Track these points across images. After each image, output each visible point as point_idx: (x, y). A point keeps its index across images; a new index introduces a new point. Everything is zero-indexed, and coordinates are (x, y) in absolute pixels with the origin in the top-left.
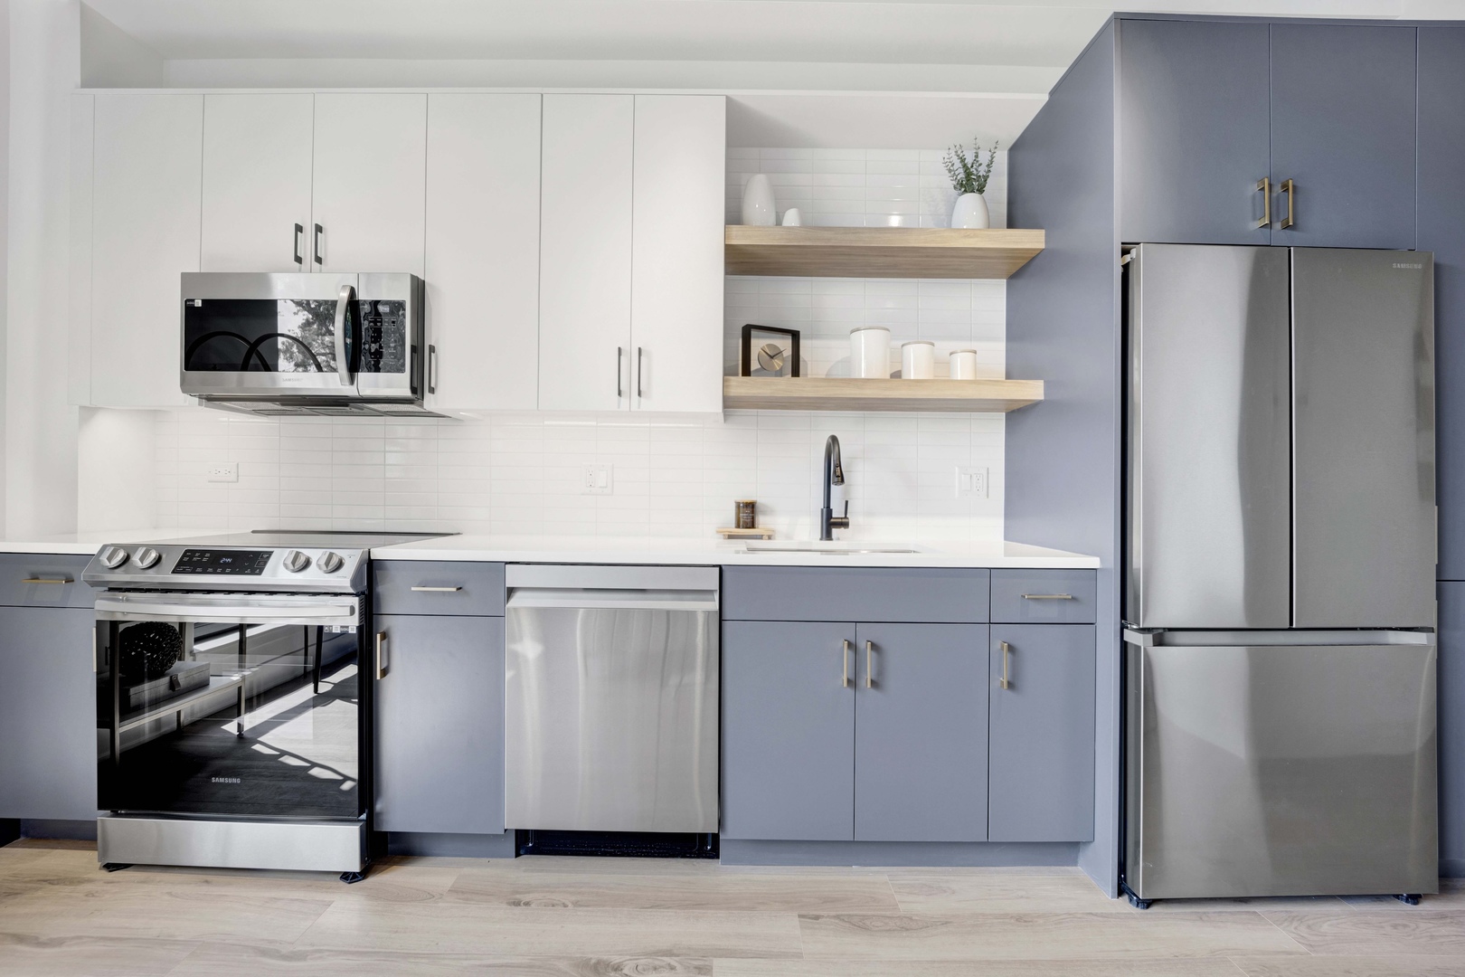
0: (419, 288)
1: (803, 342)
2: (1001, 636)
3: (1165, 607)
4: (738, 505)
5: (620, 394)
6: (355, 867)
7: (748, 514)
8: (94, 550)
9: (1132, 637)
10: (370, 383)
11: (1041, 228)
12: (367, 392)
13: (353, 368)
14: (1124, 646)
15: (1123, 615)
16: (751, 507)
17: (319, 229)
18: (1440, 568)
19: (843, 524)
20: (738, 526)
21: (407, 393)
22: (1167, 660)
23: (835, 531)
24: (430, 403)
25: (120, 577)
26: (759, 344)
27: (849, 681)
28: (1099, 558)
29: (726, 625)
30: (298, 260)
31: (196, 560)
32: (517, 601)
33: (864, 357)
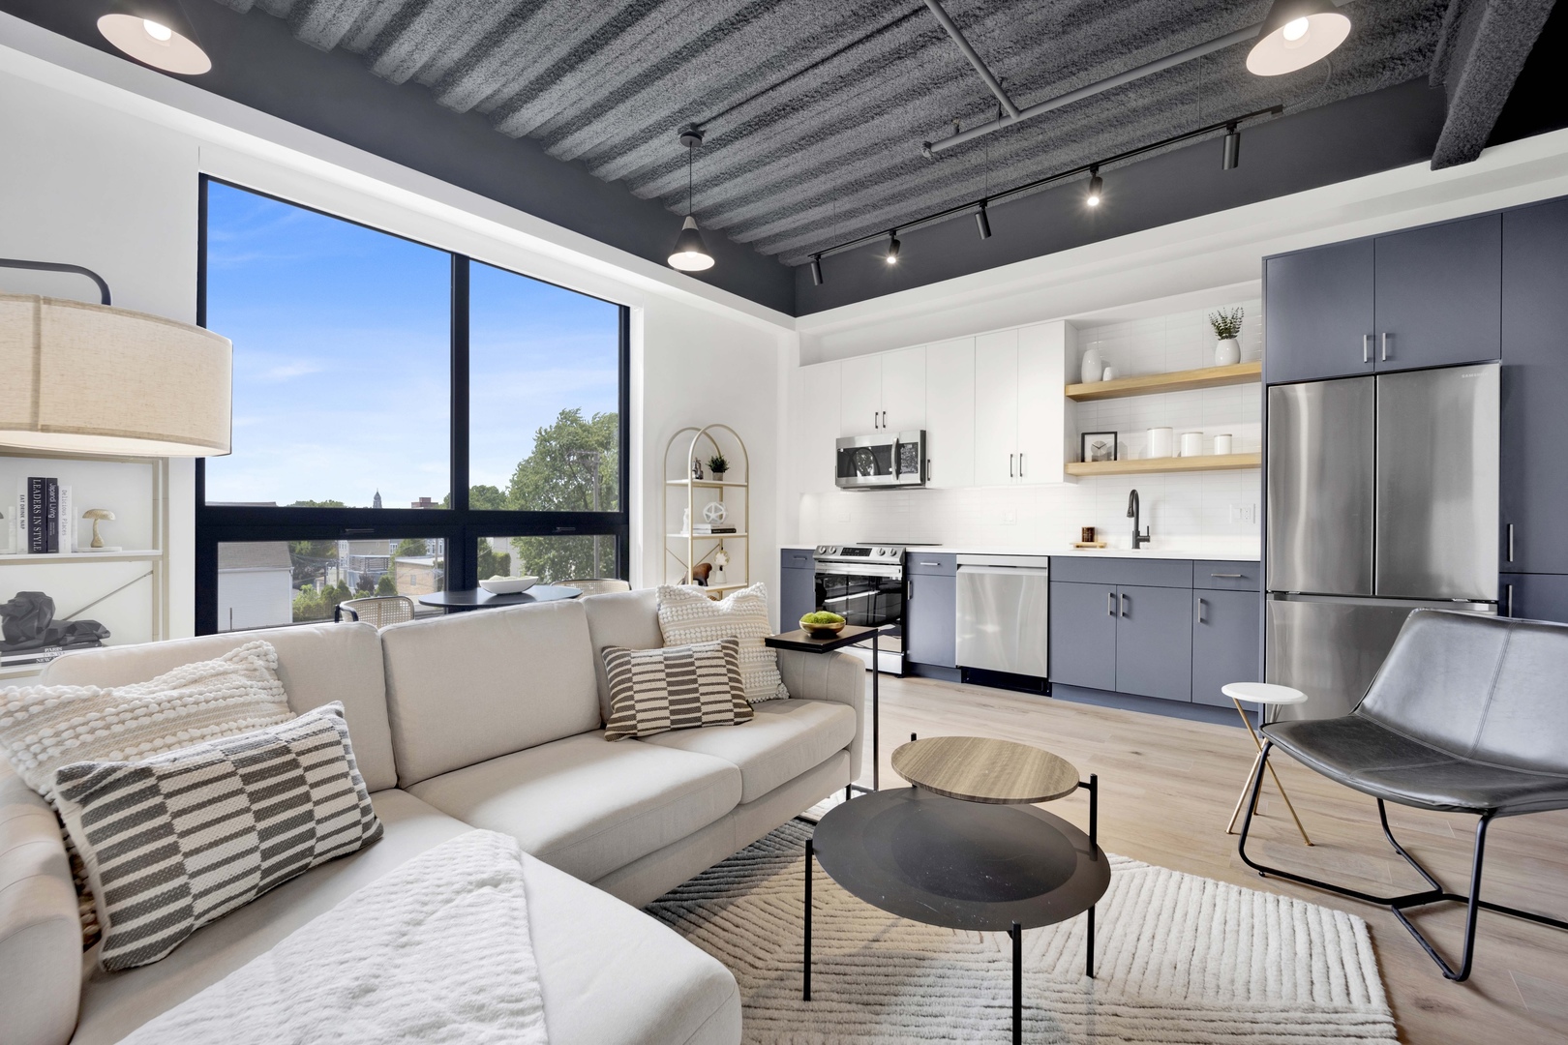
0: (923, 434)
1: (1120, 438)
2: (1199, 595)
4: (1084, 529)
5: (1012, 476)
6: (899, 672)
7: (1089, 534)
8: (815, 548)
10: (905, 479)
12: (902, 482)
13: (898, 472)
14: (1265, 602)
15: (1266, 586)
16: (1091, 530)
17: (884, 413)
19: (1147, 539)
20: (1084, 540)
21: (919, 482)
23: (1141, 544)
24: (928, 484)
25: (823, 557)
26: (1090, 440)
27: (1111, 613)
29: (1052, 584)
30: (877, 427)
31: (847, 551)
32: (961, 570)
33: (1153, 444)
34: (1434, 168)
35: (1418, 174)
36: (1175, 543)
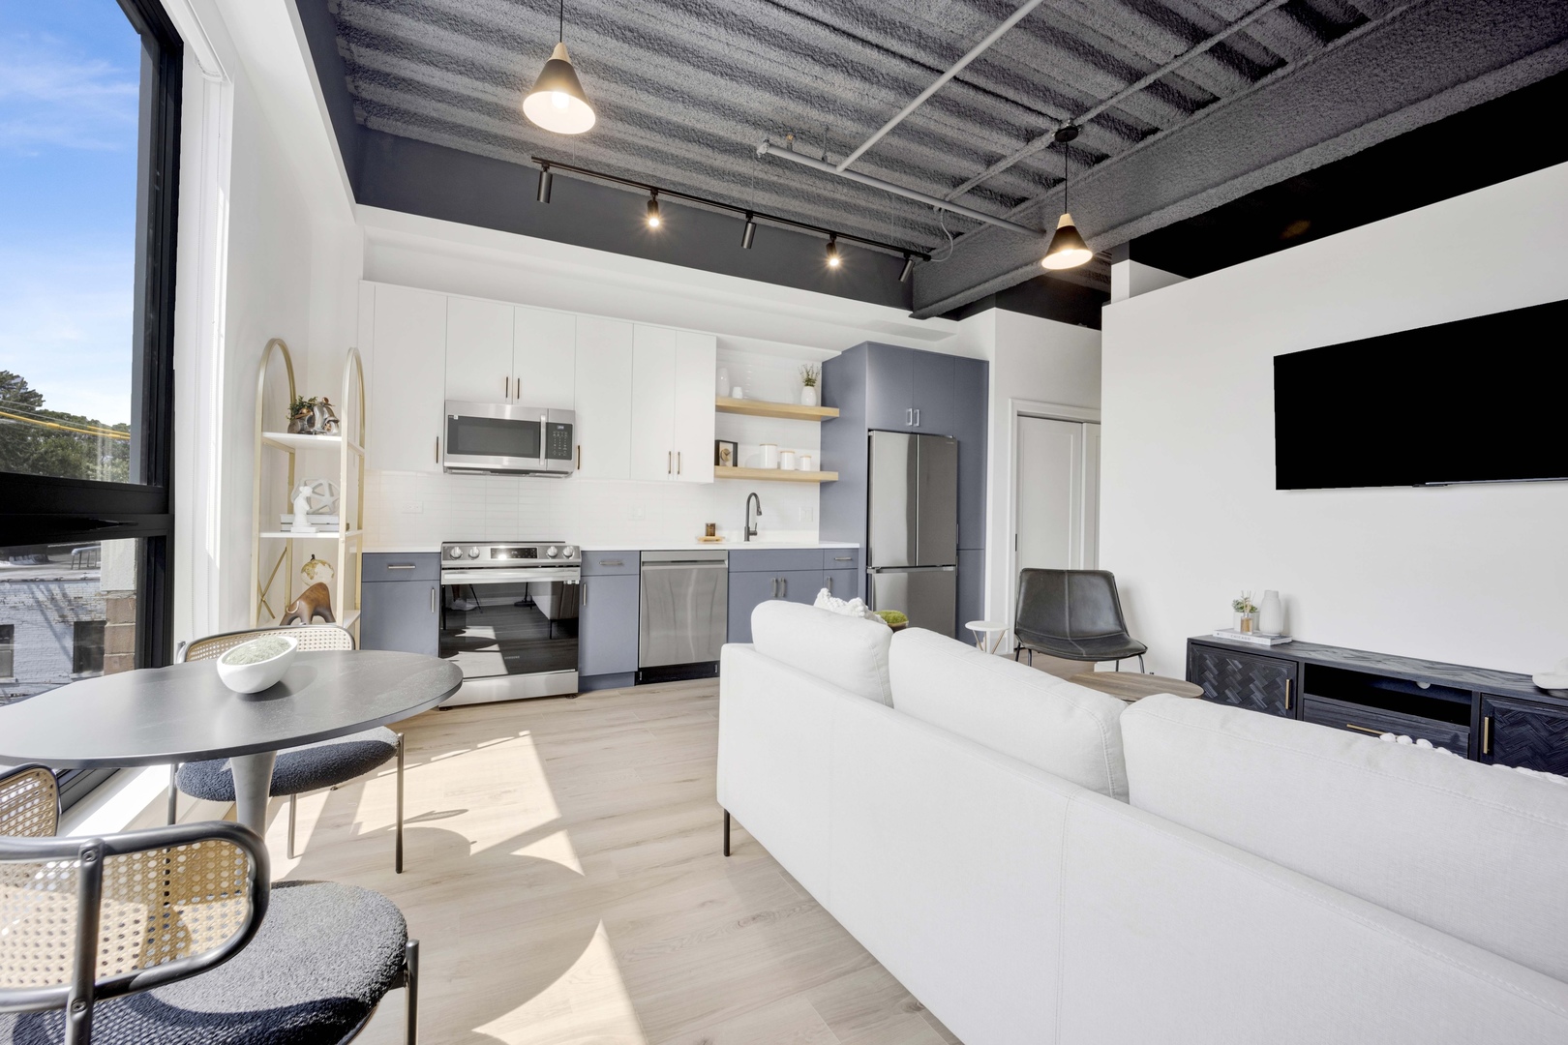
1: (739, 446)
2: (827, 575)
3: (878, 561)
4: (707, 525)
5: (670, 472)
6: (575, 690)
7: (711, 530)
9: (870, 571)
10: (554, 464)
11: (836, 407)
12: (551, 468)
13: (548, 456)
14: (867, 575)
15: (867, 564)
16: (713, 526)
17: (518, 381)
18: (958, 546)
19: (755, 534)
20: (707, 535)
22: (877, 578)
23: (751, 537)
26: (722, 448)
27: (775, 596)
28: (858, 544)
29: (731, 574)
30: (508, 396)
32: (645, 568)
33: (767, 458)
34: (911, 316)
35: (901, 316)
36: (770, 538)
